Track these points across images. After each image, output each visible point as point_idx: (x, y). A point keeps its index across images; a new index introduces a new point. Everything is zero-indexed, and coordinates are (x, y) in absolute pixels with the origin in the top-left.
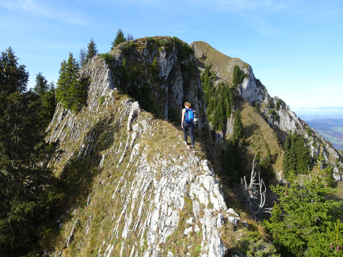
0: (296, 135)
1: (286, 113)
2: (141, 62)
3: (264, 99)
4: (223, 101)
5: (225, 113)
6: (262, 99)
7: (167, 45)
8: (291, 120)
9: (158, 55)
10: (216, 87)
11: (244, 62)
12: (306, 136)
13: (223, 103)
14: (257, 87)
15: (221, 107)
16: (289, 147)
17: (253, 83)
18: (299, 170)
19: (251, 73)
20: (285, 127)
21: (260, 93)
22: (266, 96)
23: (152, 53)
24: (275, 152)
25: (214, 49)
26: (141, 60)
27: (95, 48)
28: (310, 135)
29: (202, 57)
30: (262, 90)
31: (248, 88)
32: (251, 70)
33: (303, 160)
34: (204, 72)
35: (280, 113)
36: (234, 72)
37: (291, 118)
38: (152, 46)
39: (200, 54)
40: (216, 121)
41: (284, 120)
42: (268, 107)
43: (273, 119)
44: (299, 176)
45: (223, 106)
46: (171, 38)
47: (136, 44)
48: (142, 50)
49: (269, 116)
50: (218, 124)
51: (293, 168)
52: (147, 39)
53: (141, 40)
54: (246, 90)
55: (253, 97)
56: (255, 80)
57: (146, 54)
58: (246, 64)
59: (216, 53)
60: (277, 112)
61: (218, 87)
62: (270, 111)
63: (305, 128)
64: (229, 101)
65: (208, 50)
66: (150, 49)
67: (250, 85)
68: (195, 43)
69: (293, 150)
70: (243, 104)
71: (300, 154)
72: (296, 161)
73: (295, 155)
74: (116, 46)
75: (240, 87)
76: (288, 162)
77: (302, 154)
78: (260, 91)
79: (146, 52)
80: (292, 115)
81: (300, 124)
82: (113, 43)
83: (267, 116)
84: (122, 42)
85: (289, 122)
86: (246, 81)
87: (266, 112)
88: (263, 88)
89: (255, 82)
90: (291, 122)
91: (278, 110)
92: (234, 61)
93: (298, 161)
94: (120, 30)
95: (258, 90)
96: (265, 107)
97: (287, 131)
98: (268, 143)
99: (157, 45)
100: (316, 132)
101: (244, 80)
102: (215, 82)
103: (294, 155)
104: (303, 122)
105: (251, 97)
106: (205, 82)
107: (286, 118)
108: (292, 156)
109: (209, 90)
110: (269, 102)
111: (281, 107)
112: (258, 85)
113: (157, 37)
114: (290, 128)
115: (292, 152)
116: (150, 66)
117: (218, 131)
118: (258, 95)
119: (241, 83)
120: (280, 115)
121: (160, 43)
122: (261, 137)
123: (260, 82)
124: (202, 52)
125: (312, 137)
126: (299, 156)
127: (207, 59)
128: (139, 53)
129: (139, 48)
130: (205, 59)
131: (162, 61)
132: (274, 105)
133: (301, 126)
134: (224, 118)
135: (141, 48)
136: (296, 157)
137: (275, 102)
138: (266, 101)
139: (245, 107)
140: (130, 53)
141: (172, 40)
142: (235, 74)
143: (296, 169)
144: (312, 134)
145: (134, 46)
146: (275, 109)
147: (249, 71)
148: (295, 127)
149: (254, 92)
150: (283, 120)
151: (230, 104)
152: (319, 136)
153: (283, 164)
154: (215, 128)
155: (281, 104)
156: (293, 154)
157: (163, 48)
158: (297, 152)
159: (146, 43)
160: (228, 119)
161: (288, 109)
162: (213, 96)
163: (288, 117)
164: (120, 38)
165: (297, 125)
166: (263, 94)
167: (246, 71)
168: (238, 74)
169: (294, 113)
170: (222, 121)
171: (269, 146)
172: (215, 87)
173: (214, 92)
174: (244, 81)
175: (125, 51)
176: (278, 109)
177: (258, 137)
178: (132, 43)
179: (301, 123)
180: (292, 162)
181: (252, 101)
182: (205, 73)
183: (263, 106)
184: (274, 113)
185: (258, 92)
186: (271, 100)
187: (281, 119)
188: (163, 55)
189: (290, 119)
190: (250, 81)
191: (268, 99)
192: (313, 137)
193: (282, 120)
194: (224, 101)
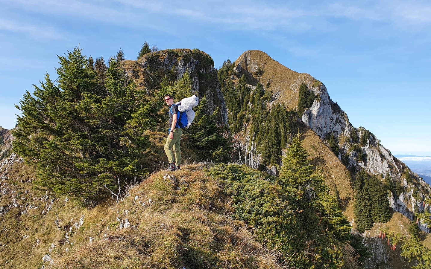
0: (389, 181)
1: (375, 150)
2: (162, 69)
3: (343, 130)
4: (277, 128)
5: (279, 143)
6: (341, 129)
7: (185, 56)
8: (382, 160)
9: (176, 64)
10: (269, 111)
11: (314, 79)
12: (404, 183)
13: (277, 130)
14: (333, 113)
15: (274, 135)
16: (361, 187)
17: (328, 107)
18: (375, 217)
19: (325, 94)
20: (374, 170)
21: (338, 121)
22: (346, 125)
23: (171, 62)
24: (346, 195)
25: (274, 60)
26: (162, 67)
27: (123, 57)
28: (409, 181)
29: (257, 72)
30: (340, 118)
31: (319, 115)
32: (323, 90)
33: (379, 203)
34: (254, 91)
35: (367, 150)
36: (300, 92)
37: (382, 157)
38: (172, 57)
39: (255, 68)
40: (266, 153)
41: (373, 159)
42: (350, 141)
43: (357, 158)
44: (375, 225)
45: (277, 133)
46: (191, 51)
47: (158, 54)
48: (163, 60)
49: (351, 153)
50: (269, 156)
51: (367, 215)
52: (168, 51)
53: (163, 51)
54: (317, 116)
55: (328, 126)
56: (331, 104)
57: (166, 63)
58: (317, 81)
59: (277, 66)
60: (363, 148)
61: (272, 110)
62: (351, 146)
63: (403, 172)
64: (284, 127)
65: (266, 63)
66: (170, 59)
67: (323, 110)
68: (248, 52)
69: (367, 190)
70: (306, 133)
71: (375, 195)
72: (371, 205)
73: (369, 197)
74: (142, 56)
75: (308, 112)
76: (360, 206)
77: (378, 195)
78: (338, 119)
79: (166, 61)
80: (385, 153)
81: (396, 166)
82: (139, 53)
83: (347, 153)
84: (148, 52)
85: (380, 163)
86: (316, 105)
87: (346, 148)
88: (342, 115)
89: (330, 106)
90: (382, 163)
91: (364, 146)
92: (301, 77)
93: (373, 205)
94: (146, 42)
95: (335, 117)
96: (345, 140)
97: (378, 175)
98: (337, 184)
99: (176, 56)
100: (420, 179)
101: (314, 103)
102: (268, 104)
103: (367, 197)
104: (400, 164)
105: (324, 127)
106: (256, 103)
107: (375, 157)
108: (365, 198)
109: (259, 113)
110: (351, 133)
111: (368, 141)
112: (335, 111)
113: (177, 49)
114: (381, 172)
115: (365, 193)
116: (169, 72)
117: (270, 166)
118: (335, 125)
119: (309, 107)
120: (367, 152)
121: (179, 55)
122: (327, 175)
123: (338, 106)
124: (258, 65)
125: (412, 185)
126: (375, 198)
127: (264, 75)
128: (161, 62)
129: (161, 58)
130: (261, 75)
131: (180, 69)
132: (359, 138)
133: (397, 168)
134: (278, 149)
135: (163, 58)
136: (371, 200)
137: (360, 135)
138: (347, 133)
139: (308, 136)
140: (153, 62)
141: (191, 52)
142: (301, 95)
143: (371, 216)
144: (414, 181)
145: (157, 56)
146: (360, 145)
147: (322, 91)
148: (388, 169)
149: (329, 120)
150: (371, 159)
151: (285, 132)
152: (424, 184)
153: (354, 210)
154: (265, 162)
155: (369, 137)
156: (365, 195)
157: (181, 58)
158: (372, 194)
159: (167, 54)
160: (283, 150)
161: (379, 145)
162: (265, 121)
163: (377, 156)
164: (146, 49)
165: (390, 166)
166: (342, 123)
167: (316, 91)
168: (305, 95)
169: (387, 150)
170: (275, 153)
171: (338, 188)
172: (268, 109)
173: (267, 116)
174: (313, 105)
175: (149, 60)
176: (364, 144)
177: (323, 175)
178: (155, 54)
179: (397, 164)
180: (365, 206)
181: (327, 132)
182: (256, 91)
183: (342, 139)
184: (358, 150)
185: (335, 120)
186: (354, 132)
187: (368, 158)
188: (181, 64)
189: (380, 159)
190: (323, 104)
191: (349, 130)
192: (415, 184)
193: (369, 160)
194: (279, 127)
